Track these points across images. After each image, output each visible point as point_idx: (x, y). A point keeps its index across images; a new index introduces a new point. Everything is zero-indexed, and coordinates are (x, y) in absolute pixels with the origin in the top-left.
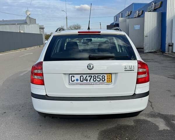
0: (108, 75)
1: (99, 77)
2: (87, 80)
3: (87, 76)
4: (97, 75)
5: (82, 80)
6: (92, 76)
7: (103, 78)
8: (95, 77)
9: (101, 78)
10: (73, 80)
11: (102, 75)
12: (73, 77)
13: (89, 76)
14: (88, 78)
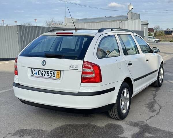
0: (58, 71)
1: (51, 73)
2: (43, 74)
3: (43, 71)
4: (50, 71)
5: (39, 74)
6: (46, 71)
7: (54, 74)
8: (48, 72)
9: (53, 74)
10: (33, 74)
11: (53, 71)
12: (34, 71)
13: (44, 71)
14: (44, 73)
